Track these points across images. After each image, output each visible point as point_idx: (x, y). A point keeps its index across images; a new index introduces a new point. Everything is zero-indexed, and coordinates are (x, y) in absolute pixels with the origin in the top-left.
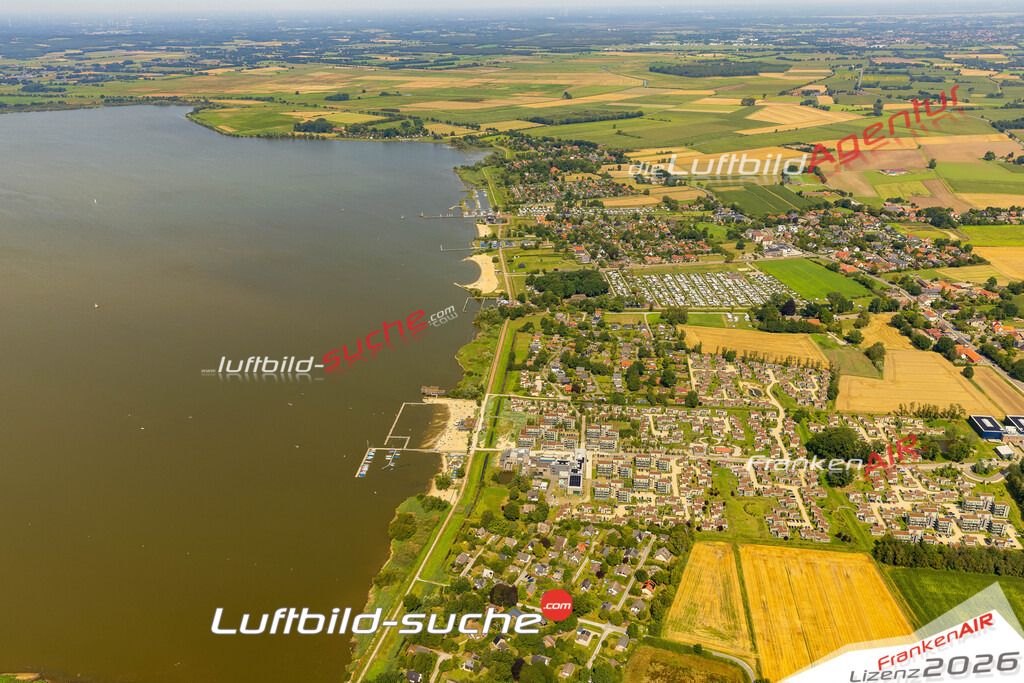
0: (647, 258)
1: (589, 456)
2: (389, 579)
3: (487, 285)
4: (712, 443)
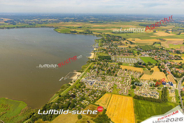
0: (120, 55)
1: (96, 81)
2: (58, 93)
3: (91, 57)
4: (116, 81)
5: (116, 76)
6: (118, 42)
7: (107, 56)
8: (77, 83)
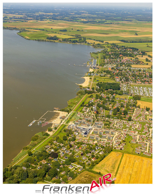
0: (137, 82)
1: (93, 129)
2: (27, 148)
3: (85, 85)
4: (130, 130)
5: (130, 119)
6: (132, 58)
7: (113, 84)
8: (61, 132)
